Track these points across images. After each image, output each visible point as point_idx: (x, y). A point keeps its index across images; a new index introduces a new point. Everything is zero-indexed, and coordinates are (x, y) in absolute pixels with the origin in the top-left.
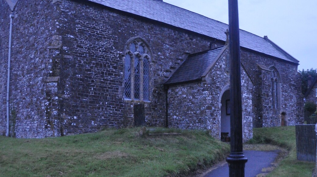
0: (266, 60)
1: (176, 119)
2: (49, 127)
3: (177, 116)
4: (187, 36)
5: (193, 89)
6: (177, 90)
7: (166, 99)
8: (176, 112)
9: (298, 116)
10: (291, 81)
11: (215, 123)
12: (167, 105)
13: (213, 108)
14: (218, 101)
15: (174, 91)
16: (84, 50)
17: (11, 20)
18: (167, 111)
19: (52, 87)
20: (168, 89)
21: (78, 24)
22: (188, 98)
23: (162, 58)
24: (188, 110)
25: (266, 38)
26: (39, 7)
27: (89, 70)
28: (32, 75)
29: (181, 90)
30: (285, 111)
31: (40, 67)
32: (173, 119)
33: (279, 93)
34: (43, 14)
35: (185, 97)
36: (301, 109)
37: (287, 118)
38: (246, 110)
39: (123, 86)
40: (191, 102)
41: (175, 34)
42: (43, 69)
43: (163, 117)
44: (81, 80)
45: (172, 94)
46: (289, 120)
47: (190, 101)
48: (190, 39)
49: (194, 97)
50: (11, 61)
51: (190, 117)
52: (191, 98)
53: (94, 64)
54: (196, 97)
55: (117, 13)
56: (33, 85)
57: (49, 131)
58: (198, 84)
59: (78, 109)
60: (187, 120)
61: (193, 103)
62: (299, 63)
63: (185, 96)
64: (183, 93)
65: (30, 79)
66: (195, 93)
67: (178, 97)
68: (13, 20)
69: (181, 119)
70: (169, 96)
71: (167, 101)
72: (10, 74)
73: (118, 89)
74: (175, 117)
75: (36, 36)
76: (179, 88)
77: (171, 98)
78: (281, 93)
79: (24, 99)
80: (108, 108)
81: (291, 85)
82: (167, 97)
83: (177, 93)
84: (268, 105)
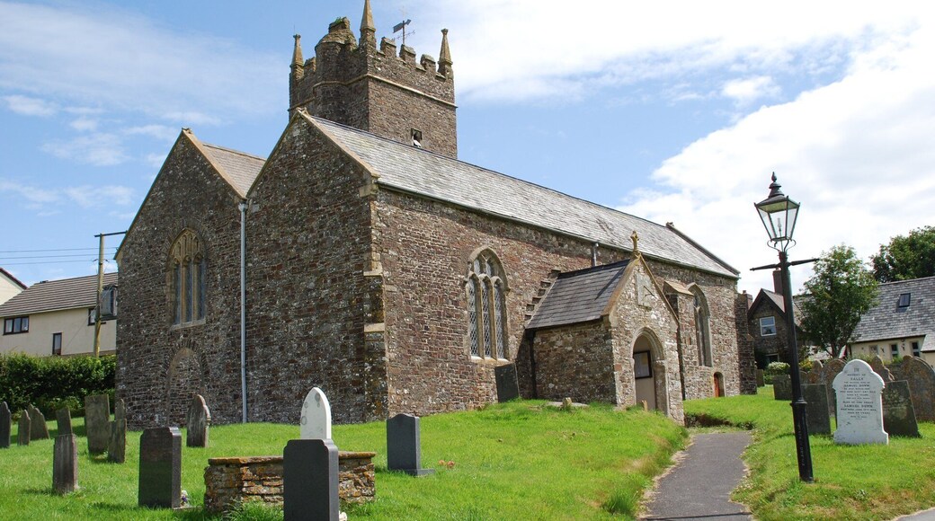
0: (681, 273)
1: (553, 389)
2: (374, 408)
3: (556, 384)
4: (554, 239)
5: (586, 336)
6: (553, 339)
7: (532, 356)
8: (553, 377)
9: (745, 379)
10: (726, 311)
11: (627, 394)
12: (534, 364)
13: (623, 368)
14: (629, 357)
15: (548, 341)
16: (411, 276)
17: (243, 214)
18: (534, 377)
19: (375, 341)
20: (534, 336)
21: (401, 231)
22: (576, 353)
23: (519, 282)
24: (577, 373)
25: (670, 227)
26: (323, 199)
27: (420, 311)
28: (313, 318)
29: (562, 339)
30: (719, 370)
31: (335, 305)
32: (549, 389)
33: (708, 335)
34: (334, 213)
35: (571, 351)
36: (749, 364)
37: (725, 384)
38: (670, 369)
39: (469, 334)
40: (584, 359)
41: (536, 238)
42: (345, 309)
43: (527, 386)
44: (410, 326)
45: (542, 346)
46: (728, 388)
47: (580, 356)
48: (560, 244)
49: (588, 350)
50: (246, 293)
51: (583, 384)
52: (583, 351)
53: (426, 298)
54: (592, 349)
55: (452, 208)
56: (317, 337)
57: (374, 415)
58: (594, 327)
59: (409, 376)
60: (577, 389)
61: (586, 360)
62: (740, 276)
63: (570, 348)
64: (566, 344)
65: (309, 327)
66: (591, 343)
67: (555, 350)
68: (246, 214)
69: (565, 388)
70: (536, 349)
71: (532, 359)
72: (246, 316)
73: (461, 340)
74: (551, 385)
75: (317, 251)
76: (558, 335)
77: (541, 352)
78: (711, 335)
79: (292, 361)
80: (450, 374)
81: (726, 318)
82: (532, 352)
83: (553, 344)
84: (692, 359)
